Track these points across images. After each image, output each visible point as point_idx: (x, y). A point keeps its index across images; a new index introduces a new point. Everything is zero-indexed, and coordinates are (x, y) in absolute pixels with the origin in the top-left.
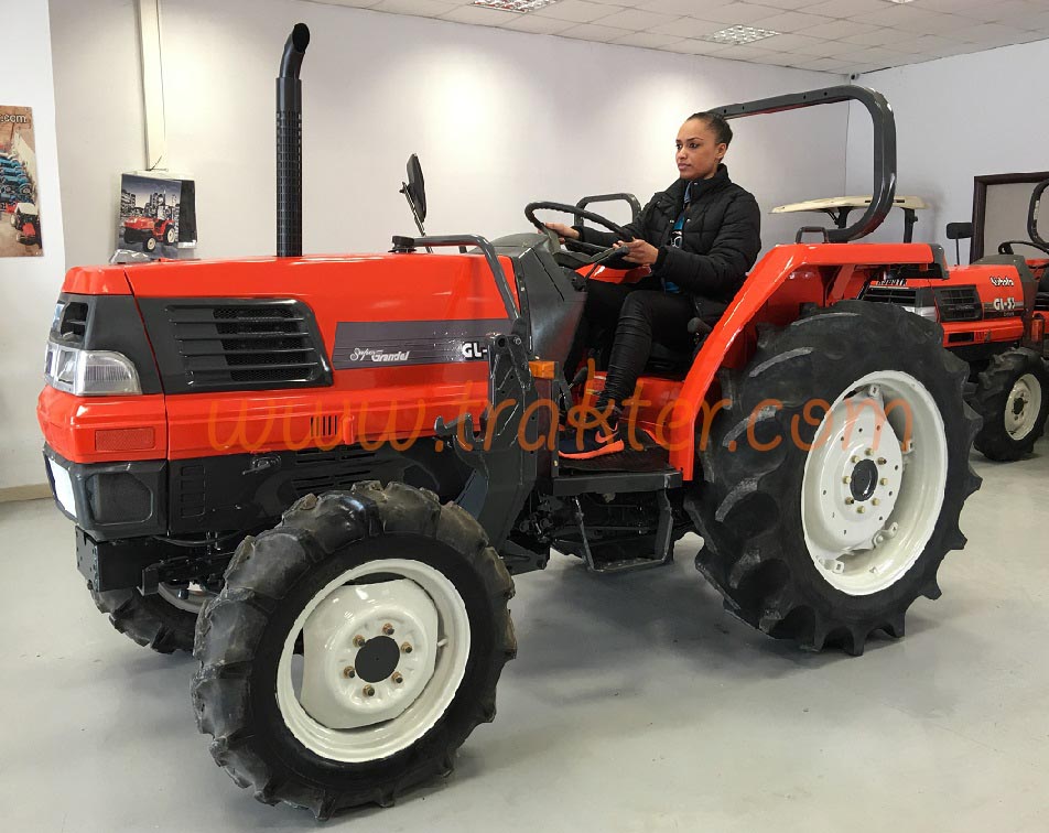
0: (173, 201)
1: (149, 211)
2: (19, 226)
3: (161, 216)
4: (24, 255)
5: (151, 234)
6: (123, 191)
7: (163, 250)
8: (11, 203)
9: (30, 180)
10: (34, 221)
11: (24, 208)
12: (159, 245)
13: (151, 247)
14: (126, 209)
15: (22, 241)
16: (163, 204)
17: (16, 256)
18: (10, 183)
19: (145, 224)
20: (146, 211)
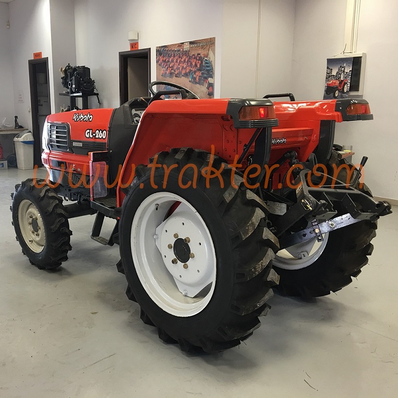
0: (348, 69)
2: (208, 88)
3: (342, 79)
5: (336, 88)
6: (328, 68)
7: (342, 96)
8: (206, 78)
9: (212, 69)
10: (211, 86)
11: (210, 80)
12: (340, 94)
13: (336, 95)
14: (329, 76)
15: (209, 94)
16: (344, 72)
18: (207, 70)
19: (335, 83)
20: (336, 76)
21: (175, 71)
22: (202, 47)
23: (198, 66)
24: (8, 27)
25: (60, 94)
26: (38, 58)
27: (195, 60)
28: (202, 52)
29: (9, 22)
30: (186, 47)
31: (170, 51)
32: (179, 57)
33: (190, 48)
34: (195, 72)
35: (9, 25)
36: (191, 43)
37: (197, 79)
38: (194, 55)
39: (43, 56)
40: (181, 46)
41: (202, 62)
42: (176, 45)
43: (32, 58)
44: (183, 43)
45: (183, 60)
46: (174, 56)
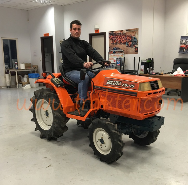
1: (185, 44)
2: (135, 49)
3: (187, 44)
4: (135, 54)
5: (185, 48)
6: (181, 40)
7: (187, 51)
8: (134, 45)
9: (137, 41)
10: (137, 48)
11: (136, 46)
12: (186, 50)
13: (184, 51)
14: (181, 43)
15: (135, 51)
17: (134, 54)
18: (135, 42)
19: (184, 46)
20: (185, 43)
21: (118, 42)
22: (132, 32)
23: (130, 40)
25: (60, 52)
26: (46, 36)
27: (129, 37)
28: (132, 34)
30: (124, 32)
31: (116, 33)
32: (121, 36)
33: (126, 32)
34: (129, 42)
36: (127, 30)
37: (130, 45)
38: (128, 35)
40: (121, 31)
41: (132, 38)
42: (119, 31)
43: (43, 36)
44: (123, 30)
45: (122, 37)
46: (118, 36)
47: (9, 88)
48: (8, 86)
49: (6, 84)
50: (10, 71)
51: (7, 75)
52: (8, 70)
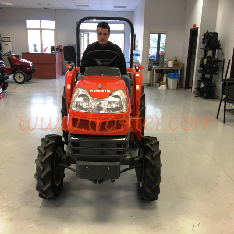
24: (185, 10)
25: (201, 48)
26: (194, 28)
29: (185, 7)
35: (185, 9)
39: (197, 26)
43: (192, 27)
47: (148, 87)
48: (147, 84)
49: (146, 82)
50: (152, 68)
51: (149, 73)
52: (151, 67)
